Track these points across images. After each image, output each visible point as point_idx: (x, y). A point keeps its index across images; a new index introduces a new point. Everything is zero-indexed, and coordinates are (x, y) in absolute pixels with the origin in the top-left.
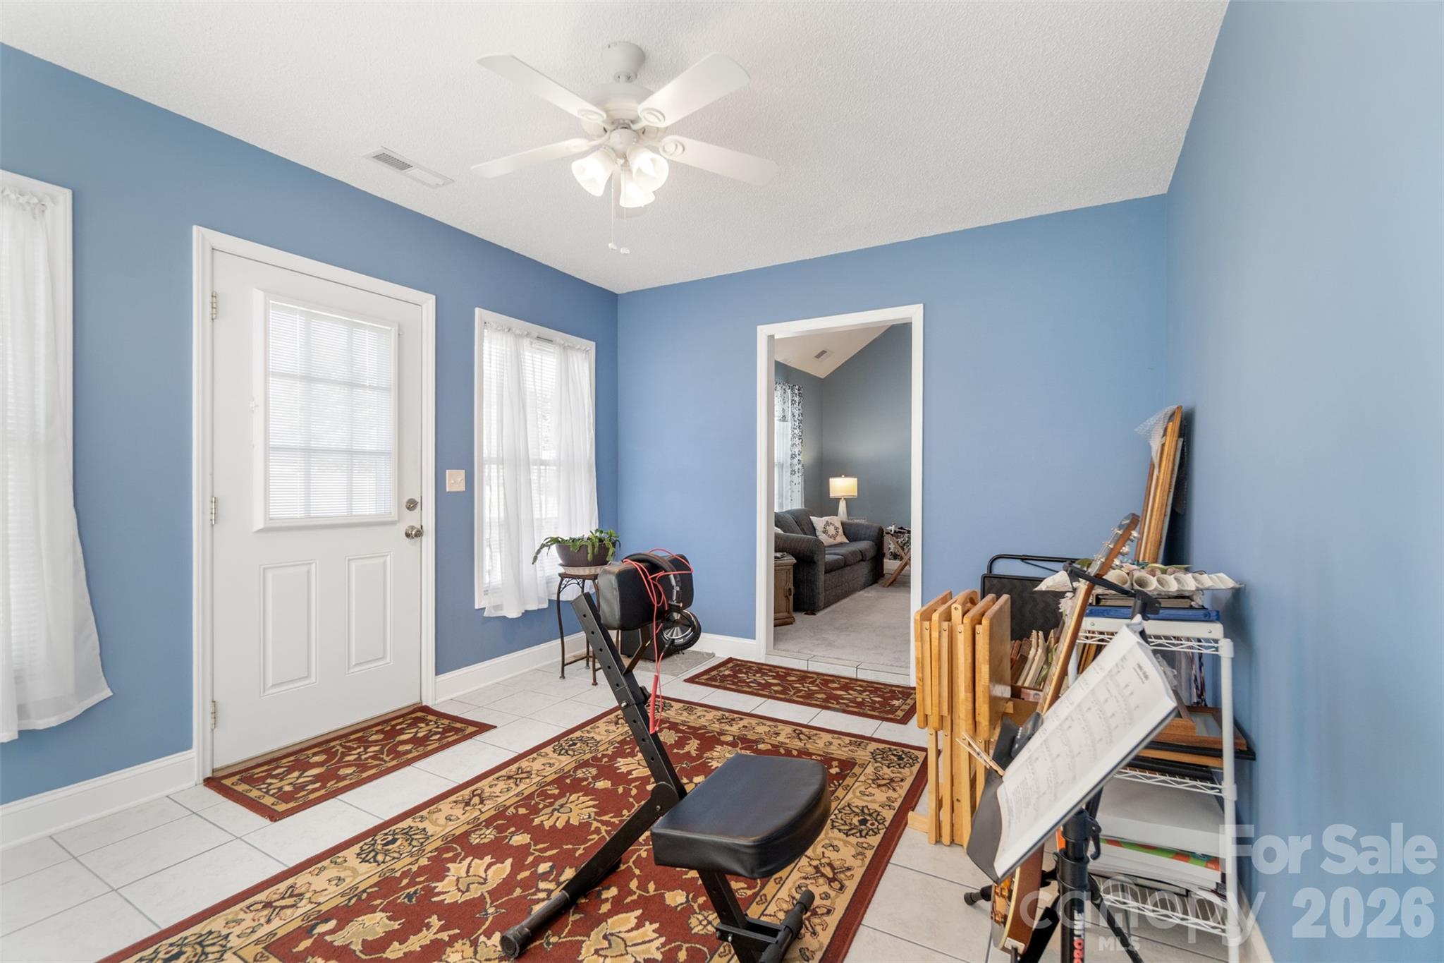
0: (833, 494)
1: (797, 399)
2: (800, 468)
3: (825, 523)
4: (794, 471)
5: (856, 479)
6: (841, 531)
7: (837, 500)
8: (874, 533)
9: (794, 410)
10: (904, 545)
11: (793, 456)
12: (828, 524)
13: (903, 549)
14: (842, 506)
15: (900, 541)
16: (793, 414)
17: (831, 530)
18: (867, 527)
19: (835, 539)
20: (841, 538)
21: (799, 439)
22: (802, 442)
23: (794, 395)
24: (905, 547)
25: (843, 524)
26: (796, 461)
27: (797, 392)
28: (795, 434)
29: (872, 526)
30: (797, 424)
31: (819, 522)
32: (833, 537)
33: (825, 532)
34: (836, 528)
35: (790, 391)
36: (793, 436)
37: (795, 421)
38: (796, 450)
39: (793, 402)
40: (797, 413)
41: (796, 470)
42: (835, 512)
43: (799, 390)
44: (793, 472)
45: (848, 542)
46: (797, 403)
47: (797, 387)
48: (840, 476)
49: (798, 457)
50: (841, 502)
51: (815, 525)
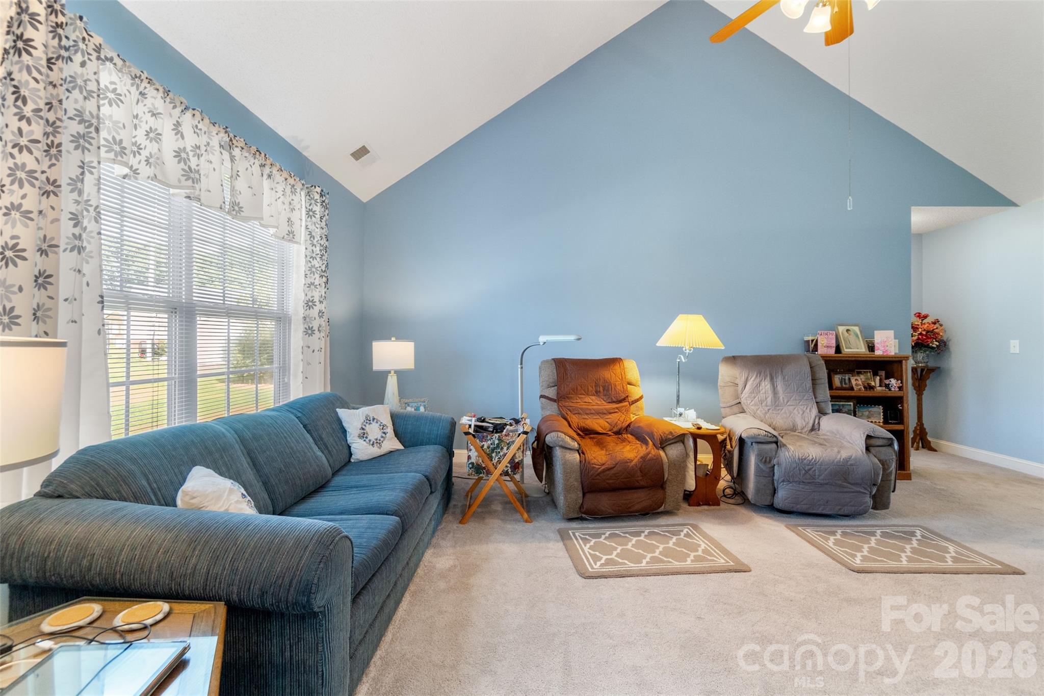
0: (377, 366)
1: (318, 209)
2: (323, 324)
3: (362, 419)
4: (311, 328)
5: (412, 344)
6: (390, 430)
7: (384, 374)
8: (443, 431)
9: (312, 227)
10: (493, 451)
11: (310, 304)
12: (369, 420)
13: (491, 459)
14: (392, 384)
15: (486, 445)
16: (310, 233)
17: (374, 432)
18: (433, 421)
19: (380, 447)
20: (392, 444)
21: (322, 276)
22: (326, 283)
23: (313, 202)
24: (494, 455)
25: (394, 417)
26: (314, 312)
27: (317, 197)
28: (313, 266)
29: (440, 419)
30: (317, 249)
31: (352, 419)
32: (378, 443)
33: (363, 435)
34: (383, 427)
35: (303, 193)
36: (311, 270)
37: (313, 245)
38: (317, 294)
39: (310, 213)
40: (317, 232)
41: (315, 328)
42: (377, 398)
43: (321, 196)
44: (309, 331)
45: (402, 447)
46: (318, 216)
47: (318, 190)
48: (389, 339)
49: (319, 307)
50: (389, 377)
51: (344, 424)
